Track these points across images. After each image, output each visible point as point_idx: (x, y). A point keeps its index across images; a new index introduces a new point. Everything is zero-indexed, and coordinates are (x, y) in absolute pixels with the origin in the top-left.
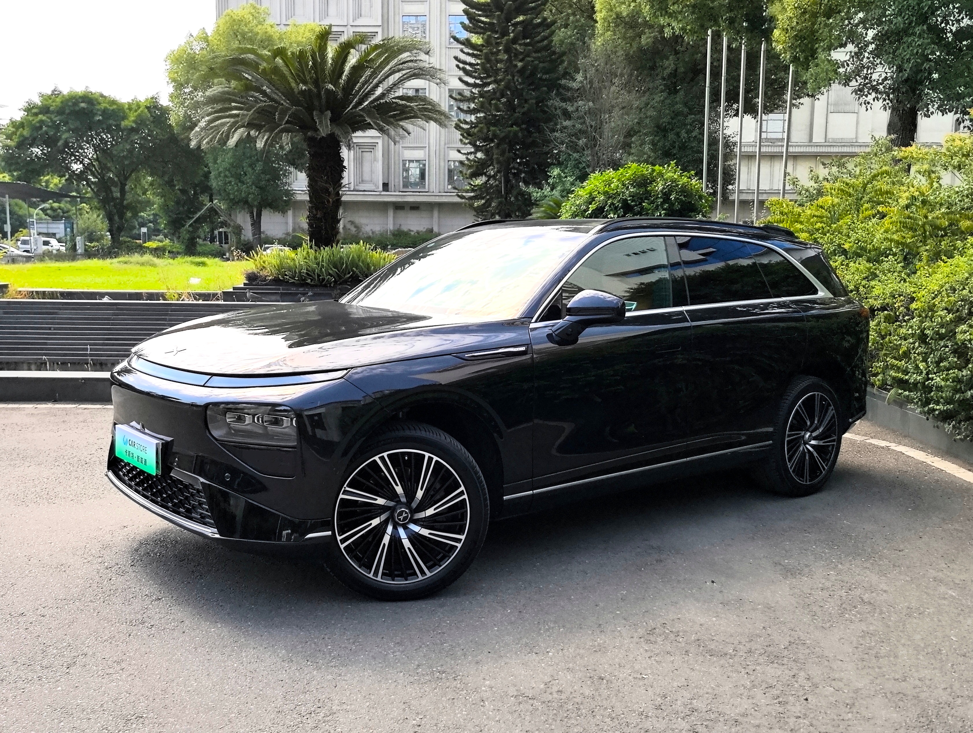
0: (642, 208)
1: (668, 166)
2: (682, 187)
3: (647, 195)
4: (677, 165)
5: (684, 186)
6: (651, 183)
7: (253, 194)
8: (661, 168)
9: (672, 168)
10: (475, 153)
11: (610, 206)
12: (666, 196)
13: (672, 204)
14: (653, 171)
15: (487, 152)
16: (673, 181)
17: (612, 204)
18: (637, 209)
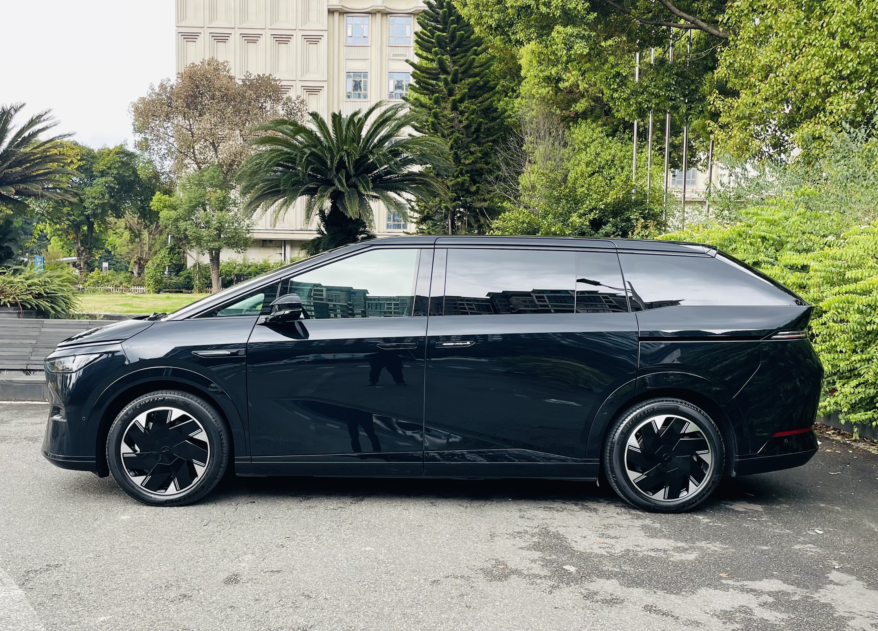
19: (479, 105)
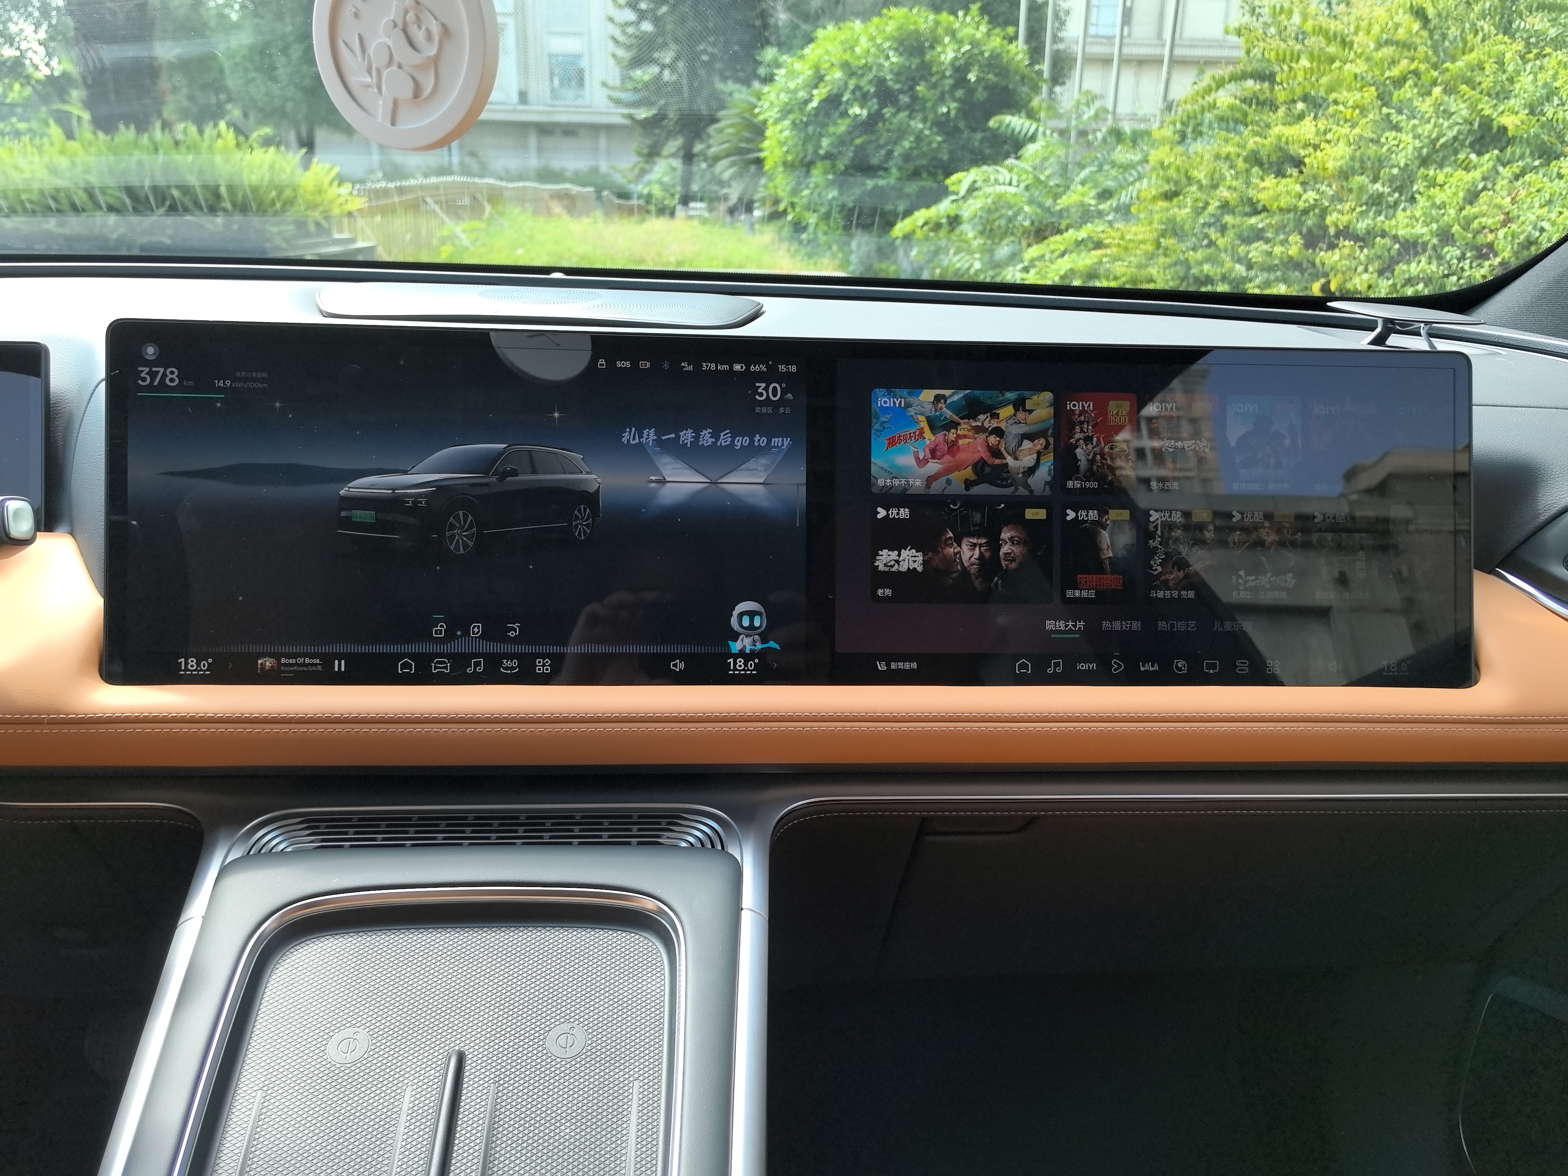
0: (915, 98)
1: (966, 15)
2: (991, 55)
3: (925, 71)
4: (983, 11)
5: (995, 56)
6: (932, 47)
7: (293, 99)
8: (952, 18)
9: (973, 18)
10: (637, 23)
11: (853, 92)
12: (960, 71)
13: (971, 91)
14: (937, 23)
15: (657, 21)
16: (974, 43)
17: (858, 87)
18: (905, 99)
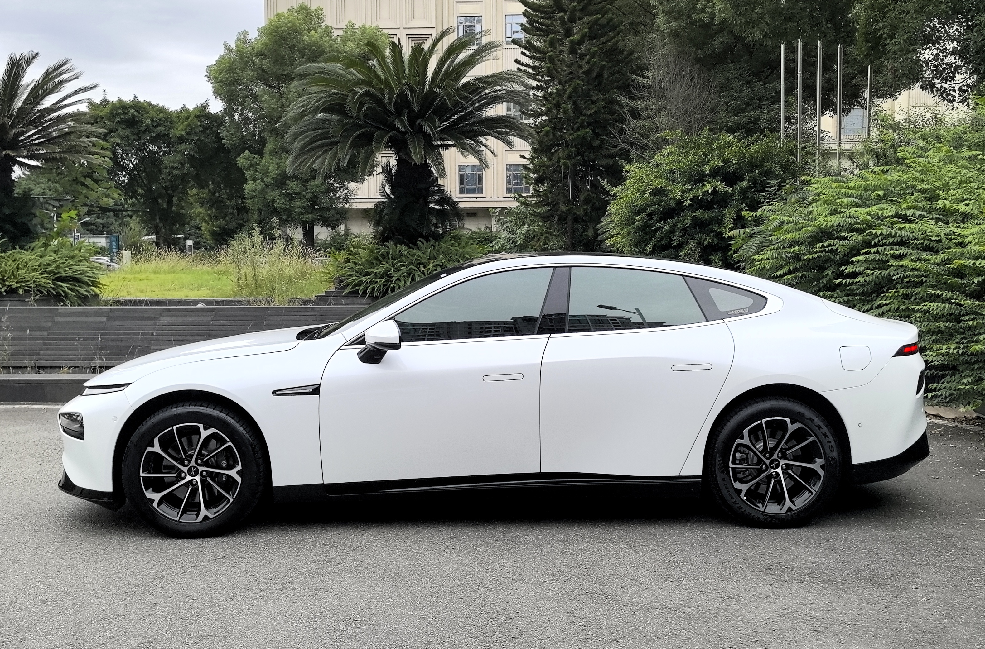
19: (600, 46)
